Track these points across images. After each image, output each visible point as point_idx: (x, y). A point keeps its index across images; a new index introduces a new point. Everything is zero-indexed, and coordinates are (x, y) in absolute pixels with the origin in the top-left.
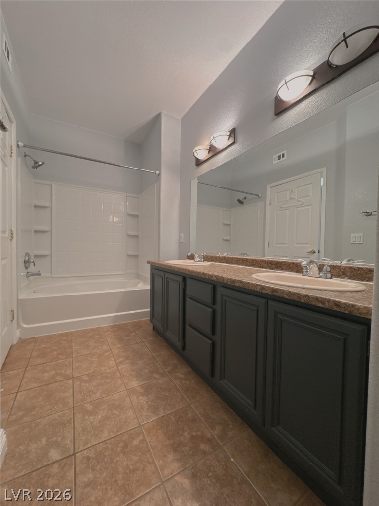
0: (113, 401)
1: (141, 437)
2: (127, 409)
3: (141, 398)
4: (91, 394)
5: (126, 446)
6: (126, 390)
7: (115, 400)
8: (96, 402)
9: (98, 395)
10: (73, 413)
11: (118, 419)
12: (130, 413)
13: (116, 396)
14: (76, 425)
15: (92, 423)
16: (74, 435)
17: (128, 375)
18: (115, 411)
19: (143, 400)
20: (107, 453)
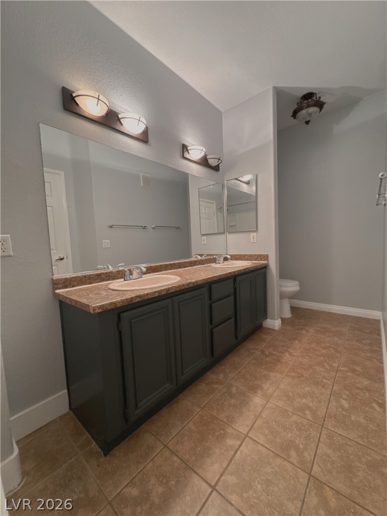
0: (287, 402)
1: (288, 374)
2: (282, 390)
3: (266, 388)
4: (300, 425)
5: (299, 377)
6: (268, 402)
7: (285, 402)
8: (299, 413)
9: (294, 418)
10: (324, 421)
11: (293, 390)
12: (282, 386)
13: (280, 404)
14: (325, 410)
15: (313, 401)
16: (328, 404)
17: (252, 413)
18: (291, 395)
19: (266, 386)
20: (312, 382)
